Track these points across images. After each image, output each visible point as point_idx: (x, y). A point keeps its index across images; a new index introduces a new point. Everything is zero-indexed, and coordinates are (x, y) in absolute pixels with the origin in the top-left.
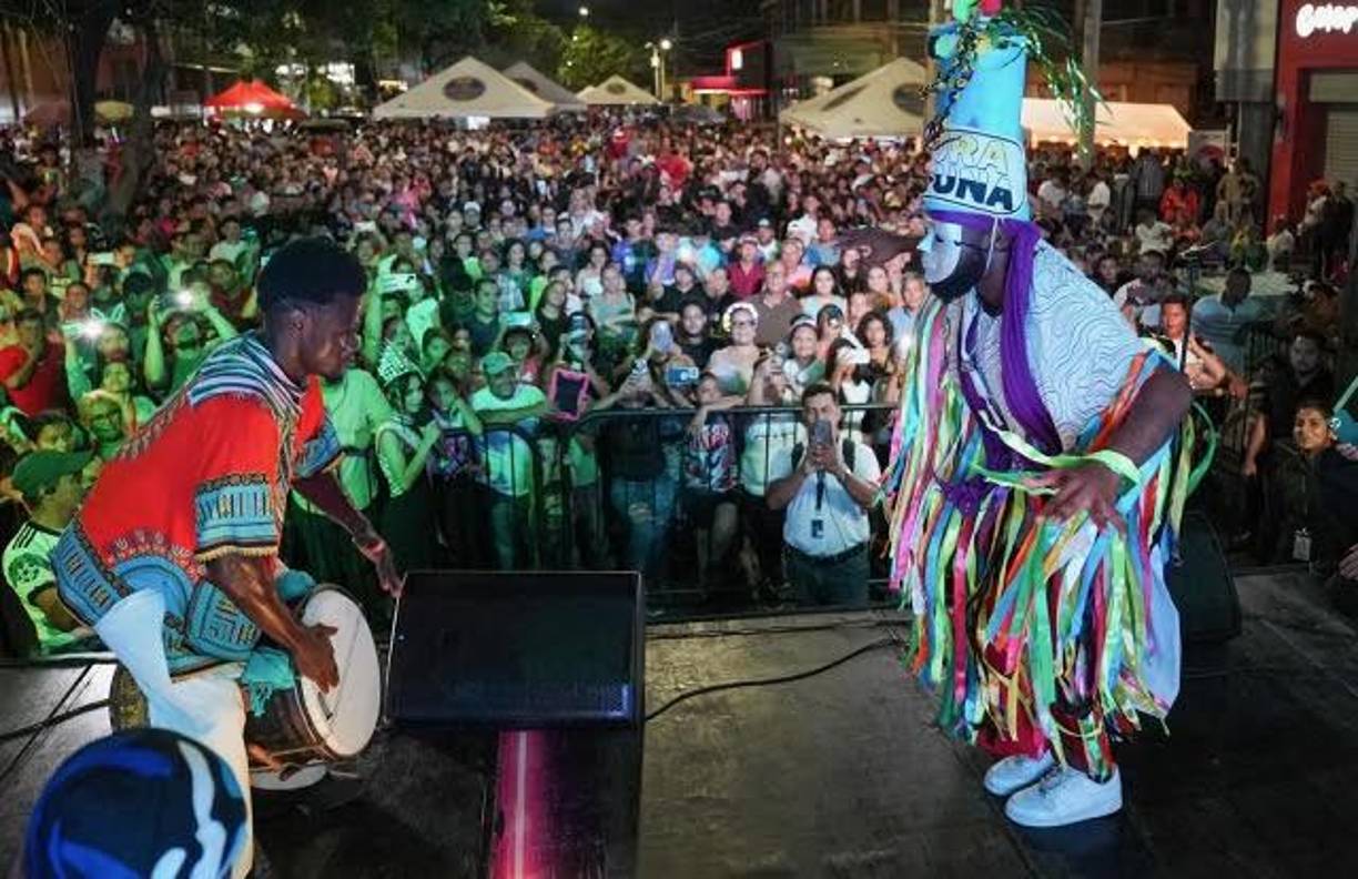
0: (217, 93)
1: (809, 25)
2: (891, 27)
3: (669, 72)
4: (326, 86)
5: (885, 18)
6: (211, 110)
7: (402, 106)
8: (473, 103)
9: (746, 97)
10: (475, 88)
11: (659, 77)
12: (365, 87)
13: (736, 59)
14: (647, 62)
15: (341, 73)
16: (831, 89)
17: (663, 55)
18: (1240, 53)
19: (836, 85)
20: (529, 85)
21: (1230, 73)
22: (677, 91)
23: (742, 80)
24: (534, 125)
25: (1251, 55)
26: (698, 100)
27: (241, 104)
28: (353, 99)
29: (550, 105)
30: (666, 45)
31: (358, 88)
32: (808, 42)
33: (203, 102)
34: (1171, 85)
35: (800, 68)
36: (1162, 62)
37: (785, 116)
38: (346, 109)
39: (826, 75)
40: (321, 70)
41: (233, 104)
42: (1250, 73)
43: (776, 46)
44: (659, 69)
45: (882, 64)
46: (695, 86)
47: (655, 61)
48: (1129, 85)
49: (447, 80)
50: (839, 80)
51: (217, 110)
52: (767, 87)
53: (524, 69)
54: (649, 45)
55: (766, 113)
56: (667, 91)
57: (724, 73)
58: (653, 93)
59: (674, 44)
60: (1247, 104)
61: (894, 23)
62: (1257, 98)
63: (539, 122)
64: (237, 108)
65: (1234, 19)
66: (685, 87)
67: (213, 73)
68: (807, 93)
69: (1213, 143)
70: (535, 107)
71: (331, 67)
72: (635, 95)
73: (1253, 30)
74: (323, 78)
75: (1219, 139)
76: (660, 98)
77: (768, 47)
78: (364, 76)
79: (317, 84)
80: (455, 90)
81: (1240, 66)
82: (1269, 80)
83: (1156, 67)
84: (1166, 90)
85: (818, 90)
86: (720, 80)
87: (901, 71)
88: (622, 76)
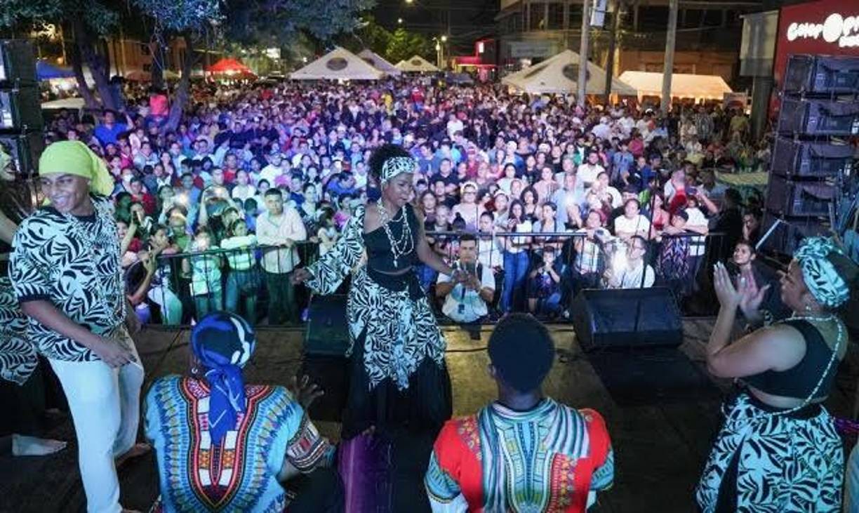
0: (212, 65)
1: (521, 31)
2: (564, 33)
3: (445, 54)
4: (266, 60)
5: (562, 28)
6: (209, 73)
7: (305, 73)
8: (342, 71)
9: (485, 68)
10: (342, 63)
11: (440, 56)
12: (285, 60)
13: (481, 48)
14: (434, 47)
15: (273, 53)
16: (530, 66)
17: (442, 44)
18: (755, 49)
19: (533, 64)
20: (371, 62)
21: (749, 61)
22: (449, 64)
23: (484, 59)
24: (373, 83)
25: (761, 51)
26: (460, 70)
27: (224, 70)
28: (279, 67)
29: (381, 73)
30: (444, 39)
31: (282, 61)
32: (520, 40)
33: (205, 69)
34: (721, 64)
35: (514, 54)
36: (716, 51)
37: (505, 81)
38: (276, 72)
39: (528, 58)
40: (264, 52)
41: (219, 70)
42: (761, 61)
43: (502, 42)
44: (440, 51)
45: (559, 52)
46: (458, 62)
47: (438, 48)
48: (697, 65)
49: (328, 60)
50: (535, 61)
51: (212, 74)
52: (497, 64)
53: (367, 53)
54: (435, 38)
55: (496, 78)
56: (444, 64)
57: (474, 55)
58: (436, 65)
59: (448, 39)
60: (758, 77)
61: (566, 30)
62: (764, 74)
63: (376, 81)
64: (221, 73)
65: (753, 30)
66: (454, 62)
67: (210, 54)
68: (518, 68)
69: (739, 99)
70: (373, 74)
71: (269, 50)
72: (426, 66)
73: (763, 36)
74: (264, 56)
75: (742, 97)
76: (440, 68)
77: (498, 42)
78: (285, 54)
79: (261, 59)
80: (333, 65)
81: (755, 57)
82: (770, 64)
83: (714, 54)
84: (717, 68)
85: (524, 66)
86: (472, 59)
87: (568, 57)
88: (420, 55)
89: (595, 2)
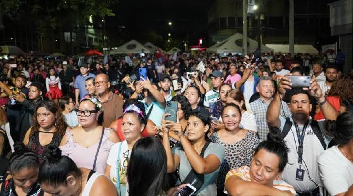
1: (217, 31)
8: (133, 50)
10: (134, 46)
13: (201, 41)
18: (339, 20)
20: (150, 47)
23: (203, 46)
30: (187, 41)
44: (186, 47)
46: (191, 48)
47: (185, 45)
49: (127, 45)
53: (149, 43)
54: (184, 41)
62: (347, 32)
65: (335, 11)
81: (339, 24)
86: (197, 46)
87: (237, 36)
88: (176, 47)
89: (249, 1)
